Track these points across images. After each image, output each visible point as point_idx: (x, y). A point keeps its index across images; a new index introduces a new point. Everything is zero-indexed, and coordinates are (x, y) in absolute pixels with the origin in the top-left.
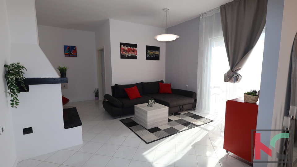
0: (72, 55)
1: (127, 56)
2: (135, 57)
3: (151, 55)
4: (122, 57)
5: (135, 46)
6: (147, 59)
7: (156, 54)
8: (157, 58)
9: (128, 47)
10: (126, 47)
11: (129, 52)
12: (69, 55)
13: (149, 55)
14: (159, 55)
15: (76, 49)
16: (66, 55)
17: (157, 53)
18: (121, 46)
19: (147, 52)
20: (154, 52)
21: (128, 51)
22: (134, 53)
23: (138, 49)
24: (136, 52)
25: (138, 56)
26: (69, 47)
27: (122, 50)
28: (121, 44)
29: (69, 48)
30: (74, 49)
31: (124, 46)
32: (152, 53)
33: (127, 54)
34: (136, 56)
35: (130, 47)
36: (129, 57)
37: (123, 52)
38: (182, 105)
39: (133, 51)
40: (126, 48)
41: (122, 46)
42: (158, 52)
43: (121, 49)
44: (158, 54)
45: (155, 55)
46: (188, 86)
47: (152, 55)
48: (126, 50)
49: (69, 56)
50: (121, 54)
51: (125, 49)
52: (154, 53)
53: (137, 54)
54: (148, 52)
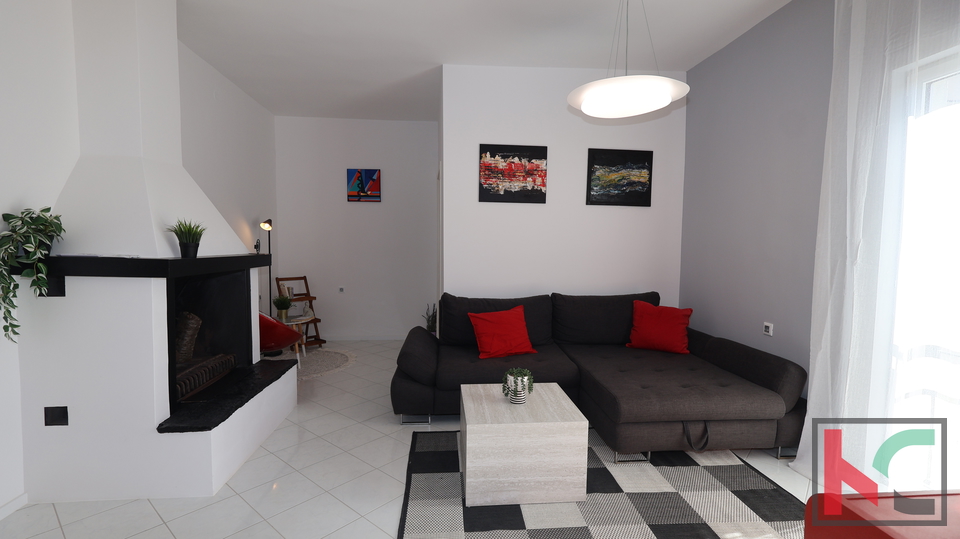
0: (368, 196)
1: (505, 191)
2: (537, 197)
3: (609, 186)
4: (486, 195)
5: (540, 152)
6: (591, 200)
7: (634, 183)
8: (640, 196)
9: (510, 160)
10: (503, 157)
11: (514, 176)
12: (359, 196)
13: (603, 187)
14: (648, 186)
15: (379, 177)
16: (351, 198)
17: (637, 175)
18: (481, 157)
19: (590, 172)
20: (624, 172)
21: (509, 174)
22: (534, 181)
23: (551, 165)
24: (544, 174)
25: (550, 191)
26: (360, 172)
27: (487, 171)
28: (484, 149)
29: (361, 176)
30: (375, 177)
31: (493, 156)
32: (614, 176)
33: (503, 186)
34: (543, 189)
35: (516, 160)
36: (510, 197)
37: (488, 177)
38: (705, 422)
39: (530, 173)
40: (500, 163)
41: (488, 158)
42: (645, 172)
43: (480, 167)
44: (642, 180)
45: (631, 184)
46: (771, 326)
47: (616, 186)
48: (502, 172)
49: (359, 201)
50: (481, 185)
51: (497, 167)
52: (624, 178)
53: (544, 185)
54: (597, 173)
